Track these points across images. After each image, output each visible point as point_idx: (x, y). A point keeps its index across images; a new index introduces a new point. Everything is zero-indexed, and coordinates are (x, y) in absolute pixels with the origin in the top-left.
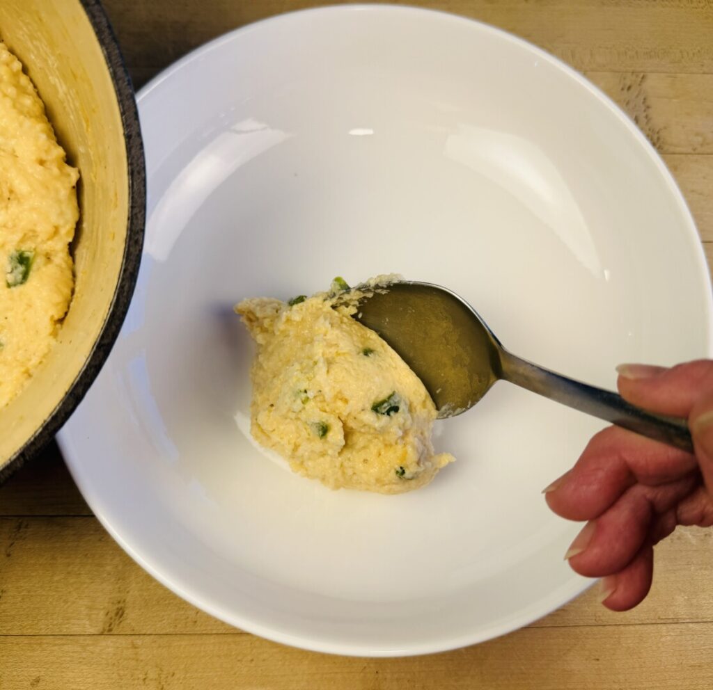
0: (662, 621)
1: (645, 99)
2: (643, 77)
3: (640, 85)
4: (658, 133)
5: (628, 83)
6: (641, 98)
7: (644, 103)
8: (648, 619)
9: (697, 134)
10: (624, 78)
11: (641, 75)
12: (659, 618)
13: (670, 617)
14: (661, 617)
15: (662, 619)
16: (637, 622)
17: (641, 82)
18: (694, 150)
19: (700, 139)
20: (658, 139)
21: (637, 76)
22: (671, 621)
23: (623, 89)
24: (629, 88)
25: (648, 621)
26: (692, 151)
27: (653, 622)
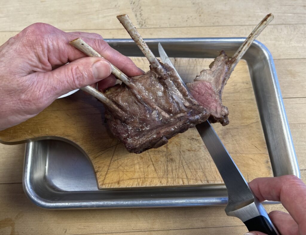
0: (134, 231)
3: (138, 2)
4: (145, 20)
5: (134, 1)
6: (139, 6)
7: (140, 8)
8: (127, 230)
12: (132, 229)
13: (138, 229)
14: (133, 229)
15: (134, 230)
16: (122, 231)
20: (145, 22)
22: (138, 231)
23: (131, 4)
24: (134, 3)
25: (127, 231)
26: (159, 27)
27: (129, 231)
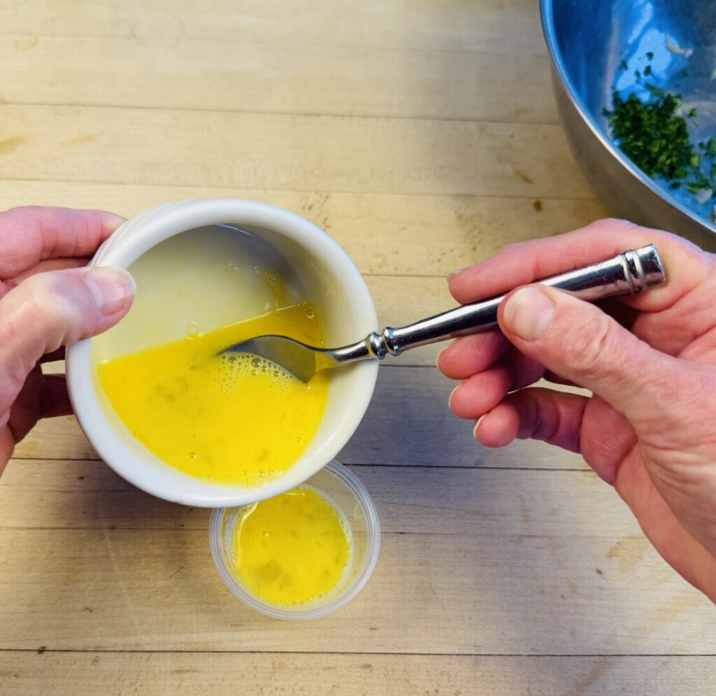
1: (326, 219)
2: (327, 197)
3: (322, 204)
5: (310, 202)
9: (377, 255)
10: (307, 198)
11: (324, 195)
17: (325, 201)
18: (371, 271)
19: (380, 260)
21: (321, 196)
23: (304, 209)
24: (310, 208)
